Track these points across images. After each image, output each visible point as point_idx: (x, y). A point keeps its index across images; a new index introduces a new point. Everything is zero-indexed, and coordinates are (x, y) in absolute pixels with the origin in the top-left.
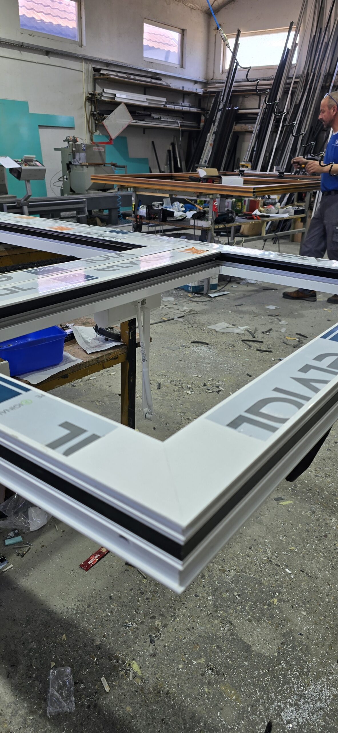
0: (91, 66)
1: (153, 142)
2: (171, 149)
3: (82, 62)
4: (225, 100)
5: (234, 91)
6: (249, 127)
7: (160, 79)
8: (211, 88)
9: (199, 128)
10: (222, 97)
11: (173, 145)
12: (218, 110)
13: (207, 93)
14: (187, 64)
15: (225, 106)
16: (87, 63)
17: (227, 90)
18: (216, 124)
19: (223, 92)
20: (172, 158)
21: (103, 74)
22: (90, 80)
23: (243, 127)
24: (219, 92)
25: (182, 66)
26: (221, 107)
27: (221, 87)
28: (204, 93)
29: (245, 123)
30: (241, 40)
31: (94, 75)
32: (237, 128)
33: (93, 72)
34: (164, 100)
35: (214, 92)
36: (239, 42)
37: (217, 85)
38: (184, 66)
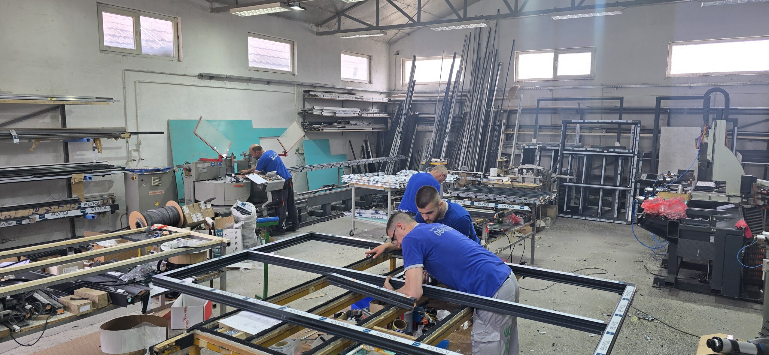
0: (301, 89)
1: (350, 141)
2: (364, 145)
3: (295, 87)
4: (407, 107)
5: (414, 101)
6: (429, 128)
7: (354, 94)
8: (394, 97)
9: (387, 128)
10: (405, 105)
11: (365, 141)
12: (402, 115)
13: (392, 101)
14: (374, 80)
15: (407, 112)
16: (298, 87)
17: (409, 100)
18: (401, 125)
19: (405, 101)
20: (365, 153)
21: (312, 95)
22: (301, 99)
23: (424, 128)
24: (402, 101)
25: (370, 82)
26: (404, 112)
27: (403, 97)
28: (389, 101)
29: (426, 125)
30: (417, 63)
31: (304, 95)
32: (419, 128)
33: (303, 93)
34: (359, 110)
35: (398, 101)
36: (415, 65)
37: (399, 95)
38: (372, 82)
